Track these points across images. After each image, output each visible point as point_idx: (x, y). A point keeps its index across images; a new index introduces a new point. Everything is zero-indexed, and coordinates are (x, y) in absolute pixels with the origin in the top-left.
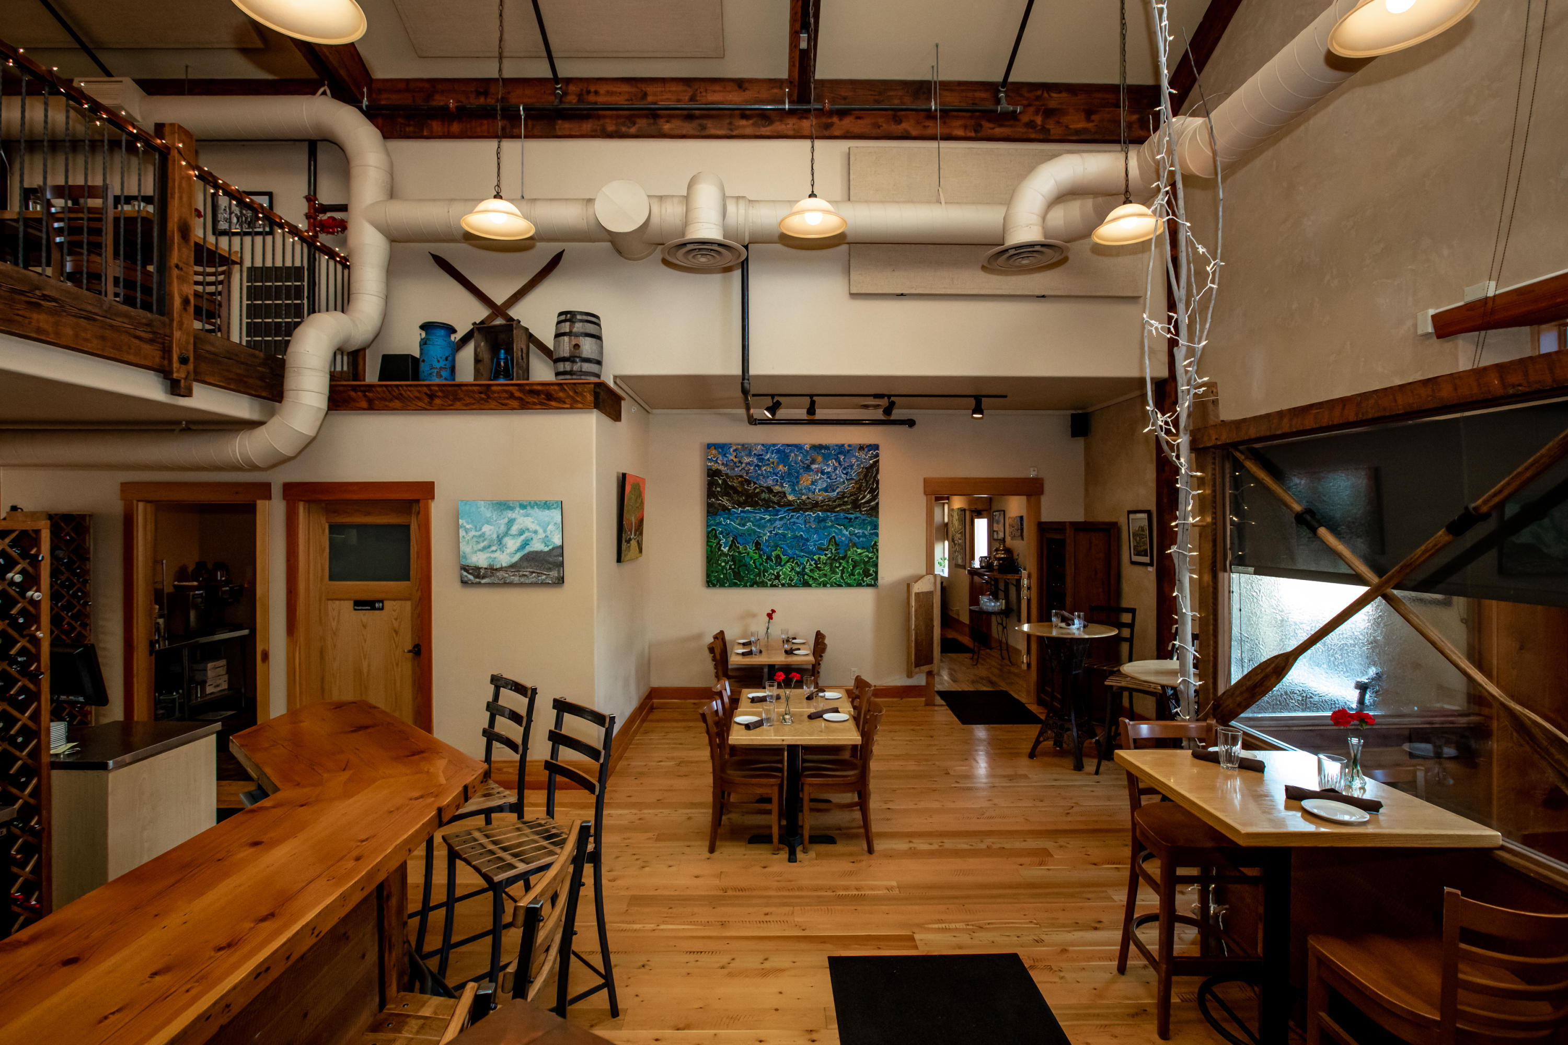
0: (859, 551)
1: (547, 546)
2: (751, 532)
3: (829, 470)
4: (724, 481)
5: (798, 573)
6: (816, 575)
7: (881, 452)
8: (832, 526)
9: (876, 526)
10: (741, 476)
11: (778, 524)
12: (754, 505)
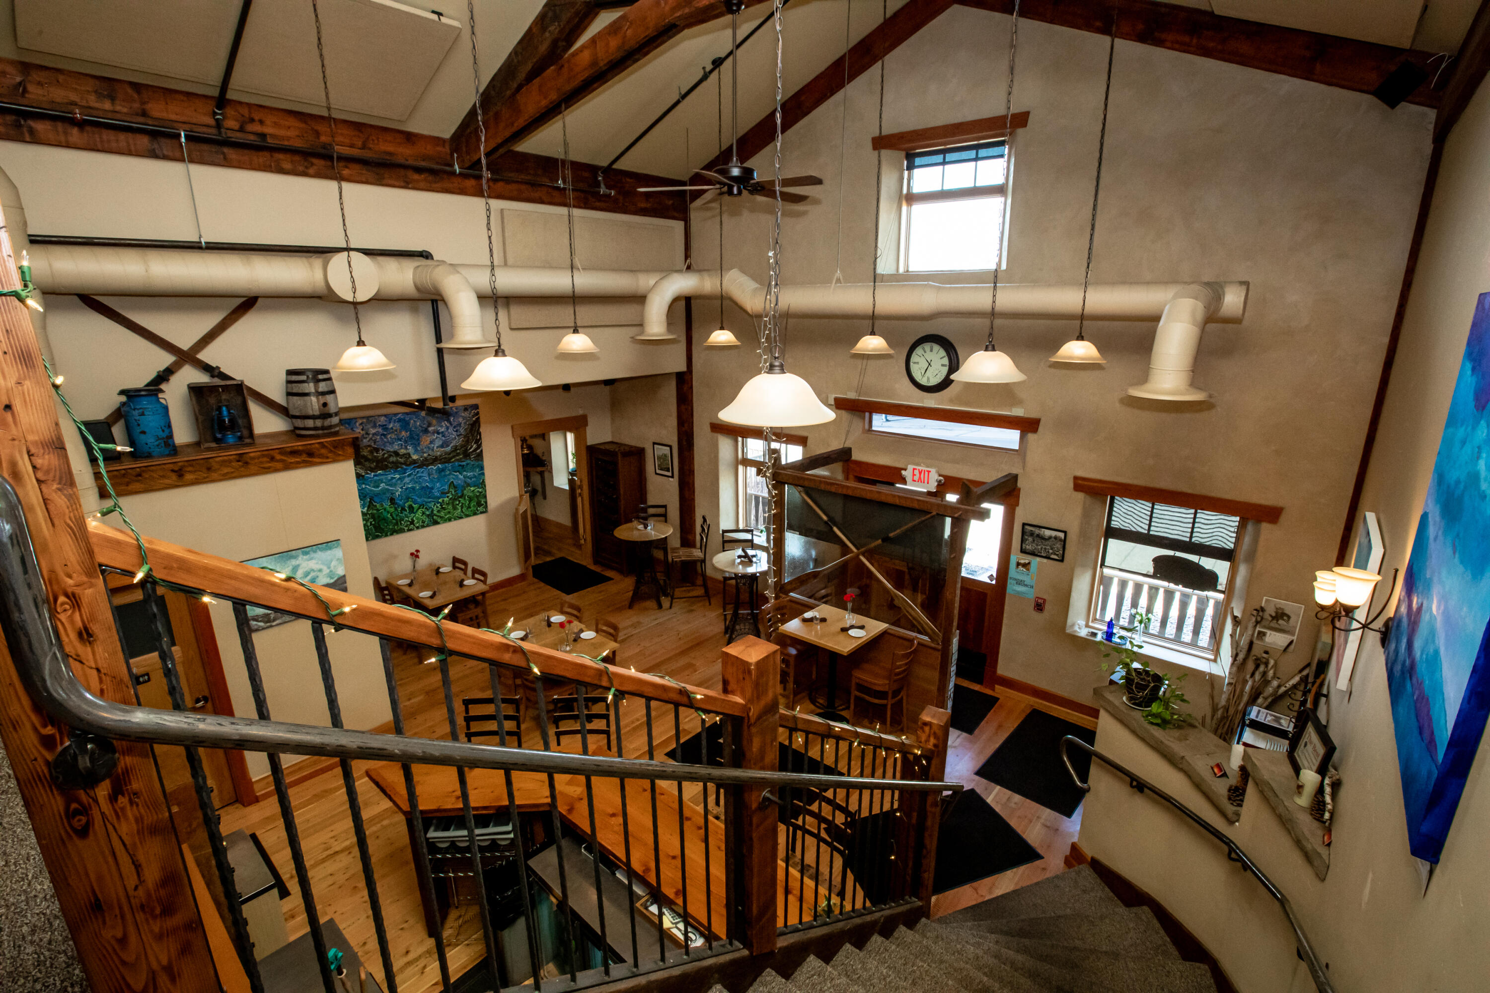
0: (472, 489)
1: (332, 578)
2: (385, 491)
3: (443, 430)
5: (428, 516)
6: (442, 514)
7: (481, 410)
9: (482, 468)
10: (369, 446)
12: (384, 468)
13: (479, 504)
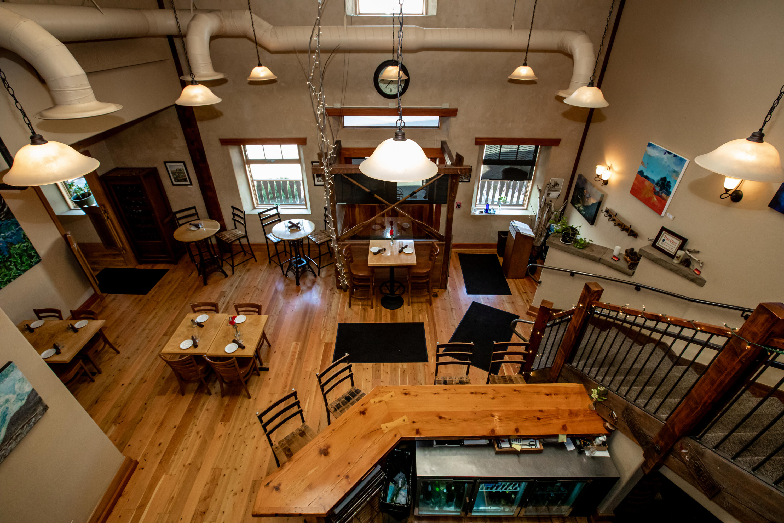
0: (17, 246)
9: (17, 224)
13: (31, 257)
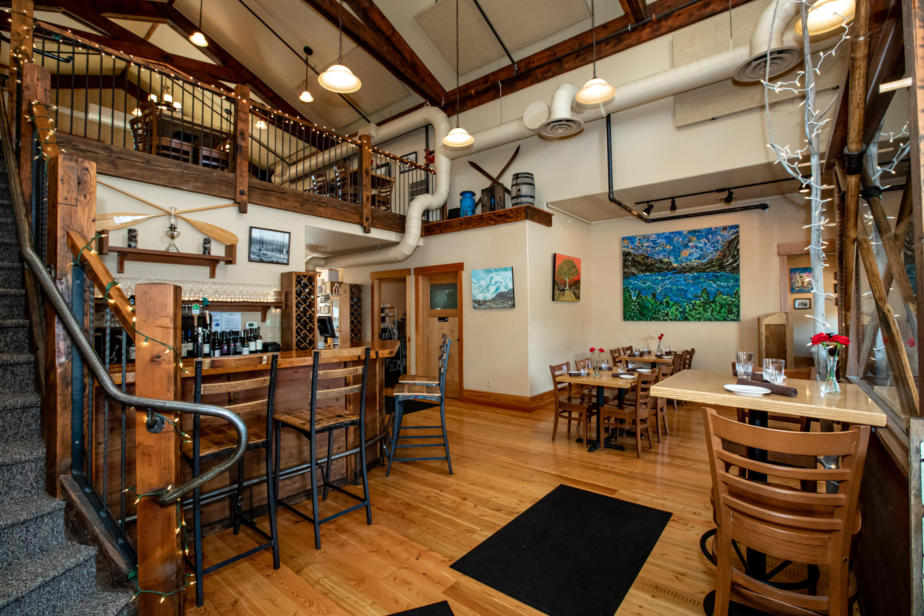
1: (507, 289)
2: (650, 288)
4: (633, 258)
5: (680, 312)
6: (693, 313)
7: (741, 229)
8: (704, 282)
10: (643, 255)
11: (667, 282)
12: (651, 271)
